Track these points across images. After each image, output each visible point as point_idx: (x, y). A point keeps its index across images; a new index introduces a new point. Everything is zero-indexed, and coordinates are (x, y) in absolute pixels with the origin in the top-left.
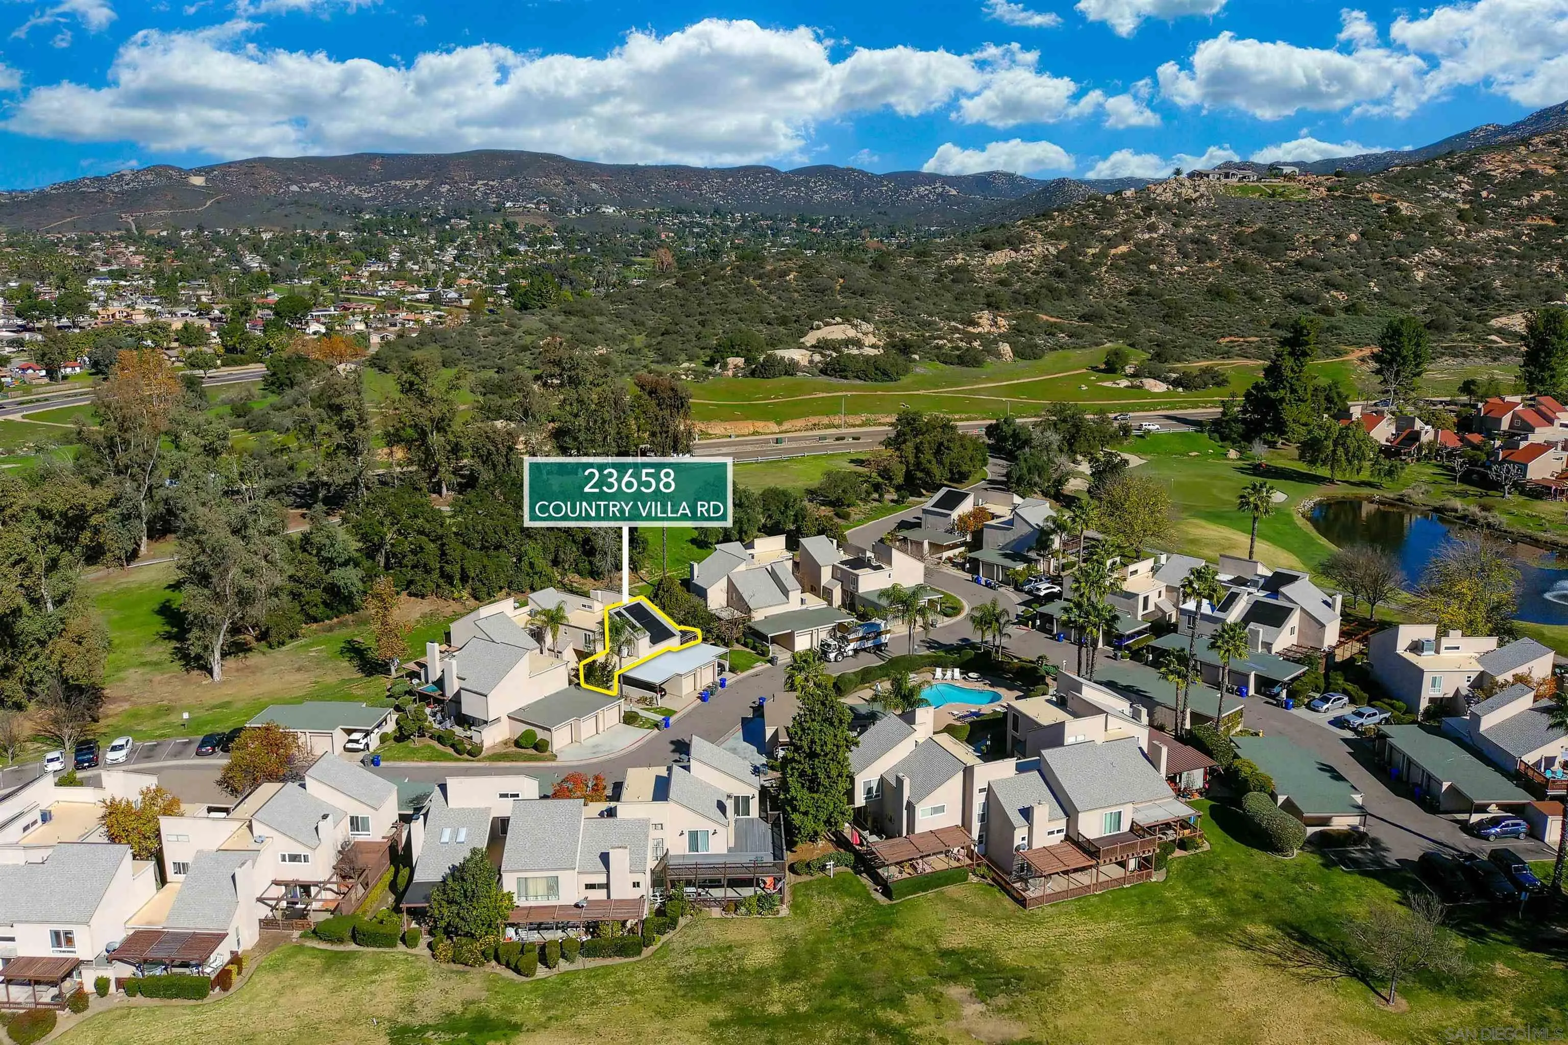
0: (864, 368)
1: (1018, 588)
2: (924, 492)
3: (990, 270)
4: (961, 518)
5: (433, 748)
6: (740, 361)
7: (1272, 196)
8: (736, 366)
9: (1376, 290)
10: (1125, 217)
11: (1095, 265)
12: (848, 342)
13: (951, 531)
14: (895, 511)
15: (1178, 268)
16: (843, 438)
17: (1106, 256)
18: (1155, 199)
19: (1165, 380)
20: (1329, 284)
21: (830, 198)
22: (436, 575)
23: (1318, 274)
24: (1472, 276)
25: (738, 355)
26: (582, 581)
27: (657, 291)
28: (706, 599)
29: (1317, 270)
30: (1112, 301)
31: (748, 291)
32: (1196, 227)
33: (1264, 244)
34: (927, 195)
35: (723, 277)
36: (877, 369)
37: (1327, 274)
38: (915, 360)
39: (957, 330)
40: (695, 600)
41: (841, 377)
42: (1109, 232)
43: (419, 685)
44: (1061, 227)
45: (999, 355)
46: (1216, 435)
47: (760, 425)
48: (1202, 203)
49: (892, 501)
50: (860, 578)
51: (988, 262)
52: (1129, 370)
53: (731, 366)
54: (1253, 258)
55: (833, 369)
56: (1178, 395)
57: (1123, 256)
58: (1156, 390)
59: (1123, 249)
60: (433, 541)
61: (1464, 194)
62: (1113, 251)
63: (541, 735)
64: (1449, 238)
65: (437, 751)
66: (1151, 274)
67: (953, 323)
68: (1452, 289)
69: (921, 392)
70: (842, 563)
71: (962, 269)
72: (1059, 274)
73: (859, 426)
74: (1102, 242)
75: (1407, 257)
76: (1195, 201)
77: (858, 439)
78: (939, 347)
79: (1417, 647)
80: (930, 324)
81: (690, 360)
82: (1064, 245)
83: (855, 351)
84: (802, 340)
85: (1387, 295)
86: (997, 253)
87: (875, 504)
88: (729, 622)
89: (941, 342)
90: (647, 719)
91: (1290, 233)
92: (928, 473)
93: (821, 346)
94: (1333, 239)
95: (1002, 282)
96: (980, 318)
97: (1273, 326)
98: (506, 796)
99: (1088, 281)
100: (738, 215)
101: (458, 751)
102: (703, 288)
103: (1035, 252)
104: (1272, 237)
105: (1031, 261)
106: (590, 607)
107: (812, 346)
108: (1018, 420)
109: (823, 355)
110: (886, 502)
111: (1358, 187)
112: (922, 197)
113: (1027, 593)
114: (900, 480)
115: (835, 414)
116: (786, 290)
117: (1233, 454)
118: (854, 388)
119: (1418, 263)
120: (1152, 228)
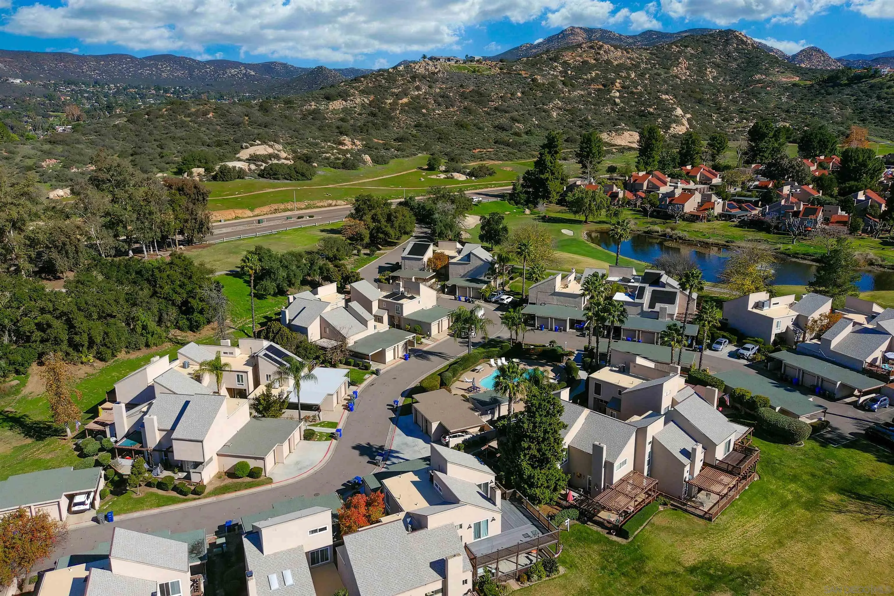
0: (288, 172)
1: (487, 300)
2: (380, 247)
3: (334, 112)
4: (429, 260)
5: (157, 495)
6: (201, 170)
7: (474, 72)
8: (199, 174)
9: (537, 122)
10: (402, 82)
11: (393, 110)
12: (271, 156)
13: (423, 269)
14: (370, 261)
15: (437, 112)
16: (302, 217)
17: (398, 105)
18: (415, 72)
19: (464, 173)
20: (514, 120)
21: (173, 76)
22: (65, 346)
23: (507, 115)
24: (578, 114)
25: (199, 167)
26: (184, 334)
27: (115, 126)
28: (307, 336)
29: (506, 112)
30: (407, 130)
31: (183, 125)
32: (440, 88)
33: (476, 98)
34: (236, 74)
35: (162, 116)
36: (297, 173)
37: (511, 114)
38: (315, 167)
39: (333, 148)
40: (300, 337)
41: (275, 179)
42: (396, 91)
43: (116, 442)
44: (367, 87)
45: (365, 163)
46: (512, 202)
47: (239, 212)
48: (440, 75)
49: (365, 254)
50: (404, 306)
51: (331, 107)
52: (443, 168)
53: (195, 174)
54: (473, 106)
55: (268, 174)
56: (473, 181)
57: (406, 104)
58: (461, 179)
59: (405, 100)
60: (57, 318)
61: (560, 72)
62: (400, 102)
63: (252, 464)
64: (562, 95)
65: (163, 496)
66: (424, 115)
67: (329, 144)
68: (571, 121)
69: (331, 186)
70: (386, 297)
71: (316, 112)
72: (374, 115)
73: (304, 209)
74: (393, 96)
75: (547, 105)
76: (437, 73)
77: (312, 217)
78: (328, 159)
79: (759, 305)
80: (317, 144)
81: (162, 171)
82: (372, 97)
83: (275, 161)
84: (237, 156)
85: (543, 125)
86: (335, 102)
87: (356, 257)
88: (332, 349)
89: (327, 155)
90: (321, 433)
91: (488, 92)
92: (386, 234)
93: (253, 159)
94: (510, 95)
95: (342, 120)
96: (344, 140)
97: (495, 143)
98: (315, 531)
99: (391, 119)
100: (112, 86)
101: (181, 492)
102: (149, 123)
103: (357, 102)
104: (481, 95)
105: (355, 107)
106: (232, 353)
107: (247, 159)
108: (416, 198)
109: (257, 165)
110: (362, 255)
111: (514, 68)
112: (234, 75)
113: (493, 303)
114: (367, 240)
115: (288, 202)
116: (211, 123)
117: (527, 211)
118: (286, 185)
119: (552, 108)
120: (418, 88)
